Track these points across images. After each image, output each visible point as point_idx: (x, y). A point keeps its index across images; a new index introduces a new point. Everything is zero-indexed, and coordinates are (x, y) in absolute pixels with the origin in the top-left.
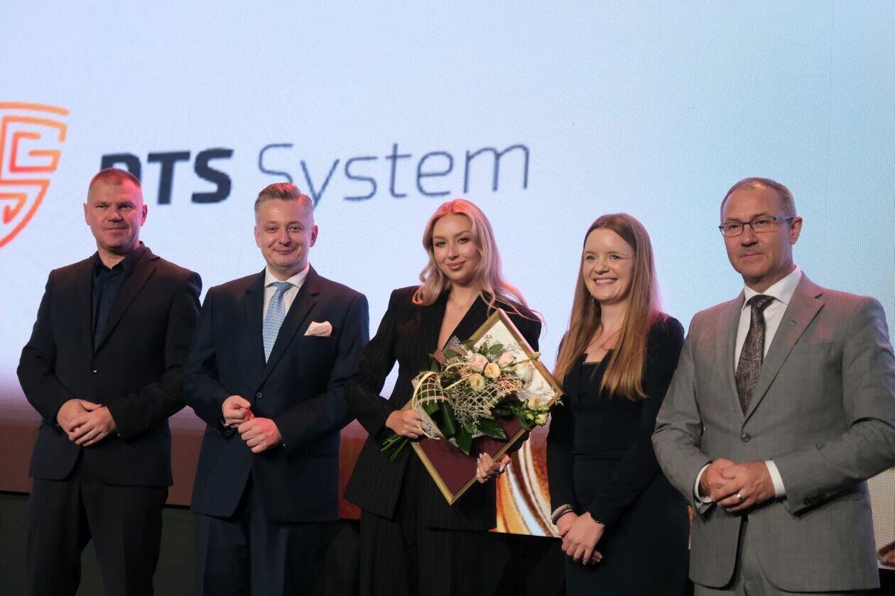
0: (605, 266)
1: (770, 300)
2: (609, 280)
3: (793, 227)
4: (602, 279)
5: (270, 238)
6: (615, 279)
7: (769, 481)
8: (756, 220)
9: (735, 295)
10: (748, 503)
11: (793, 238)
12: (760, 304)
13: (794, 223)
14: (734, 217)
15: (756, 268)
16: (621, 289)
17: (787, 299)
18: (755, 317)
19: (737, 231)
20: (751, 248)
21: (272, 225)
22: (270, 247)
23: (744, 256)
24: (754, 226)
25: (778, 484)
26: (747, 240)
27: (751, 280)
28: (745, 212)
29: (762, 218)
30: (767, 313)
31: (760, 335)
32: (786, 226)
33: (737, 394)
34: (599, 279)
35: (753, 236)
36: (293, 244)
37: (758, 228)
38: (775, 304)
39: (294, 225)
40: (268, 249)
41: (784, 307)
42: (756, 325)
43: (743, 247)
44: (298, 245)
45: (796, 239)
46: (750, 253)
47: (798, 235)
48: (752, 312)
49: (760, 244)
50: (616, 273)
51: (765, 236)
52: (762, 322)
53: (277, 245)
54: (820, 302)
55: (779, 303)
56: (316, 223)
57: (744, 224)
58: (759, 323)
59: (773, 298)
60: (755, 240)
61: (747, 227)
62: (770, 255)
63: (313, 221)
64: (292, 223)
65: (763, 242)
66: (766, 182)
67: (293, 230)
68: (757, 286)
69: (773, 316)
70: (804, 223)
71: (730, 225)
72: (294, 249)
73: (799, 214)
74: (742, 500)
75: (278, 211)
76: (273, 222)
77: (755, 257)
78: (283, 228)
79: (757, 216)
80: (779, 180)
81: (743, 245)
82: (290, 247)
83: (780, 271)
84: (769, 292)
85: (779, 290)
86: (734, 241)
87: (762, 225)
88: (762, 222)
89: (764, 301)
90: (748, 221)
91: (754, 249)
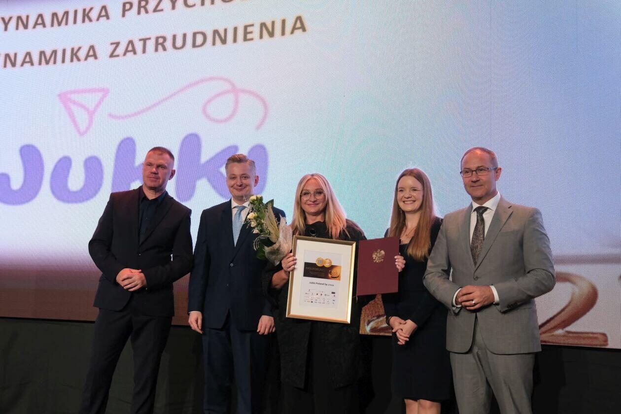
0: (410, 194)
3: (497, 172)
5: (233, 182)
6: (414, 201)
8: (479, 169)
9: (467, 205)
10: (478, 306)
11: (497, 177)
13: (497, 170)
14: (467, 167)
15: (479, 193)
16: (417, 206)
18: (479, 218)
19: (470, 174)
21: (233, 176)
22: (232, 187)
23: (473, 187)
24: (477, 172)
26: (474, 179)
27: (477, 199)
28: (474, 165)
29: (482, 168)
30: (485, 215)
31: (482, 227)
32: (493, 172)
33: (471, 256)
34: (406, 201)
35: (478, 177)
36: (244, 185)
37: (480, 174)
39: (244, 176)
41: (493, 212)
43: (472, 183)
44: (247, 186)
46: (476, 185)
47: (499, 176)
48: (477, 215)
49: (481, 181)
50: (415, 198)
51: (483, 176)
53: (235, 186)
55: (490, 210)
57: (473, 171)
58: (481, 221)
60: (478, 179)
62: (486, 186)
63: (255, 173)
64: (243, 174)
65: (483, 180)
66: (483, 150)
67: (244, 178)
68: (480, 201)
71: (466, 171)
72: (245, 188)
73: (499, 166)
74: (475, 304)
75: (237, 169)
77: (479, 187)
78: (239, 177)
79: (479, 167)
82: (242, 187)
83: (490, 194)
84: (485, 205)
85: (490, 204)
86: (468, 179)
87: (482, 172)
88: (481, 170)
89: (483, 209)
90: (475, 170)
91: (478, 183)
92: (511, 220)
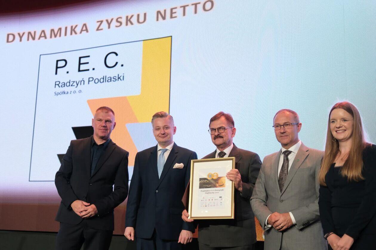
0: (340, 125)
1: (290, 152)
2: (343, 131)
3: (298, 126)
4: (340, 130)
5: (158, 132)
6: (346, 130)
7: (291, 220)
8: (286, 124)
9: (279, 150)
10: (284, 228)
11: (299, 130)
12: (287, 153)
13: (299, 125)
14: (278, 123)
15: (286, 141)
16: (348, 135)
17: (296, 152)
18: (285, 158)
19: (279, 128)
20: (284, 134)
21: (158, 128)
22: (158, 136)
23: (281, 137)
24: (284, 126)
25: (294, 220)
26: (282, 131)
27: (284, 145)
28: (282, 121)
29: (288, 123)
30: (290, 157)
31: (287, 164)
32: (296, 126)
33: (278, 186)
34: (338, 131)
35: (284, 130)
36: (166, 134)
37: (286, 127)
38: (292, 153)
39: (166, 127)
40: (157, 136)
41: (295, 154)
42: (285, 161)
43: (281, 134)
44: (168, 134)
45: (299, 131)
46: (283, 136)
47: (300, 129)
48: (284, 156)
49: (287, 132)
50: (346, 127)
51: (288, 129)
52: (287, 160)
53: (160, 135)
54: (307, 153)
55: (293, 153)
56: (175, 126)
57: (281, 126)
58: (286, 160)
59: (291, 152)
60: (285, 131)
61: (282, 126)
62: (290, 136)
63: (174, 125)
64: (165, 126)
65: (287, 131)
66: (289, 111)
67: (166, 128)
68: (286, 147)
69: (291, 157)
70: (302, 125)
71: (277, 126)
72: (166, 136)
73: (300, 122)
74: (282, 227)
75: (160, 122)
76: (158, 127)
77: (285, 137)
78: (162, 128)
79: (285, 123)
80: (293, 110)
81: (281, 133)
82: (164, 135)
83: (294, 141)
84: (290, 149)
85: (293, 149)
86: (278, 131)
87: (287, 126)
88: (287, 125)
89: (288, 152)
90: (283, 124)
91: (285, 134)
92: (307, 160)
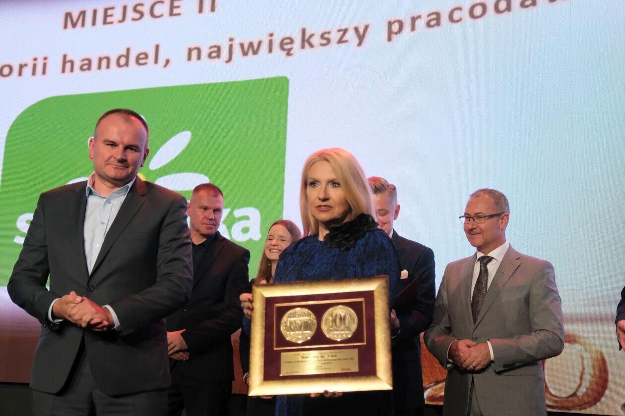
18: (482, 268)
30: (490, 267)
31: (485, 278)
41: (499, 263)
48: (481, 265)
68: (484, 250)
92: (518, 274)
